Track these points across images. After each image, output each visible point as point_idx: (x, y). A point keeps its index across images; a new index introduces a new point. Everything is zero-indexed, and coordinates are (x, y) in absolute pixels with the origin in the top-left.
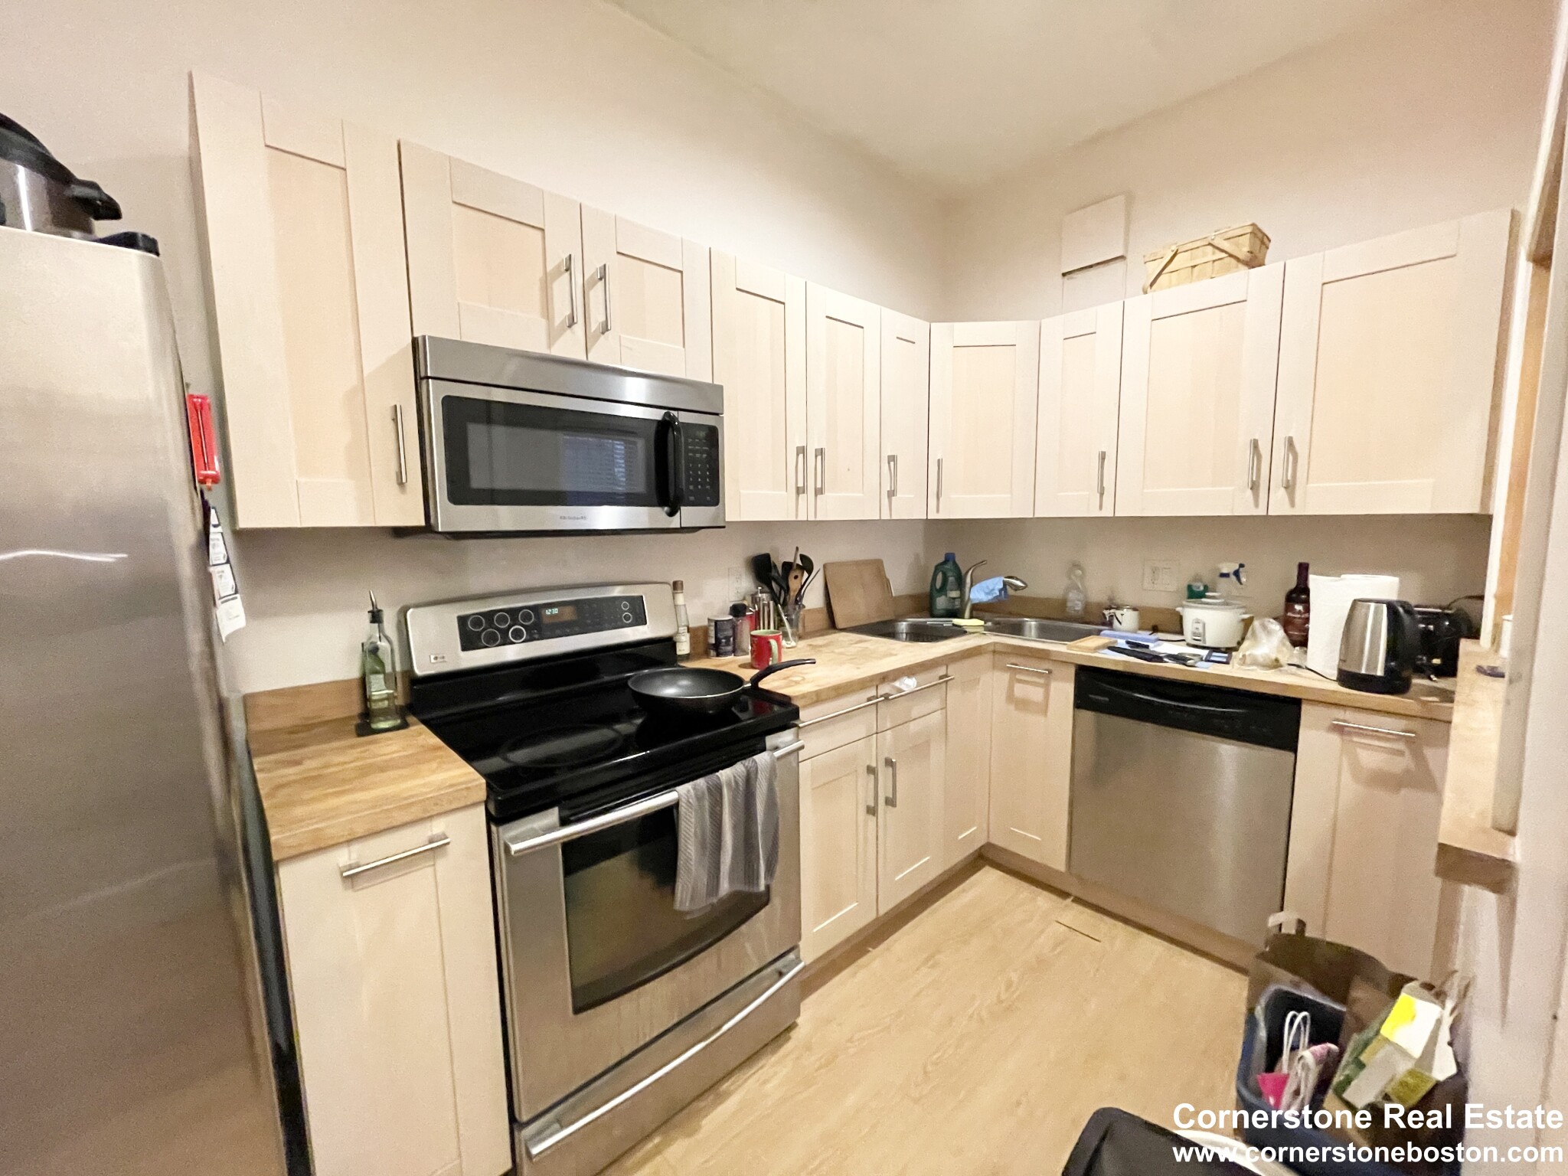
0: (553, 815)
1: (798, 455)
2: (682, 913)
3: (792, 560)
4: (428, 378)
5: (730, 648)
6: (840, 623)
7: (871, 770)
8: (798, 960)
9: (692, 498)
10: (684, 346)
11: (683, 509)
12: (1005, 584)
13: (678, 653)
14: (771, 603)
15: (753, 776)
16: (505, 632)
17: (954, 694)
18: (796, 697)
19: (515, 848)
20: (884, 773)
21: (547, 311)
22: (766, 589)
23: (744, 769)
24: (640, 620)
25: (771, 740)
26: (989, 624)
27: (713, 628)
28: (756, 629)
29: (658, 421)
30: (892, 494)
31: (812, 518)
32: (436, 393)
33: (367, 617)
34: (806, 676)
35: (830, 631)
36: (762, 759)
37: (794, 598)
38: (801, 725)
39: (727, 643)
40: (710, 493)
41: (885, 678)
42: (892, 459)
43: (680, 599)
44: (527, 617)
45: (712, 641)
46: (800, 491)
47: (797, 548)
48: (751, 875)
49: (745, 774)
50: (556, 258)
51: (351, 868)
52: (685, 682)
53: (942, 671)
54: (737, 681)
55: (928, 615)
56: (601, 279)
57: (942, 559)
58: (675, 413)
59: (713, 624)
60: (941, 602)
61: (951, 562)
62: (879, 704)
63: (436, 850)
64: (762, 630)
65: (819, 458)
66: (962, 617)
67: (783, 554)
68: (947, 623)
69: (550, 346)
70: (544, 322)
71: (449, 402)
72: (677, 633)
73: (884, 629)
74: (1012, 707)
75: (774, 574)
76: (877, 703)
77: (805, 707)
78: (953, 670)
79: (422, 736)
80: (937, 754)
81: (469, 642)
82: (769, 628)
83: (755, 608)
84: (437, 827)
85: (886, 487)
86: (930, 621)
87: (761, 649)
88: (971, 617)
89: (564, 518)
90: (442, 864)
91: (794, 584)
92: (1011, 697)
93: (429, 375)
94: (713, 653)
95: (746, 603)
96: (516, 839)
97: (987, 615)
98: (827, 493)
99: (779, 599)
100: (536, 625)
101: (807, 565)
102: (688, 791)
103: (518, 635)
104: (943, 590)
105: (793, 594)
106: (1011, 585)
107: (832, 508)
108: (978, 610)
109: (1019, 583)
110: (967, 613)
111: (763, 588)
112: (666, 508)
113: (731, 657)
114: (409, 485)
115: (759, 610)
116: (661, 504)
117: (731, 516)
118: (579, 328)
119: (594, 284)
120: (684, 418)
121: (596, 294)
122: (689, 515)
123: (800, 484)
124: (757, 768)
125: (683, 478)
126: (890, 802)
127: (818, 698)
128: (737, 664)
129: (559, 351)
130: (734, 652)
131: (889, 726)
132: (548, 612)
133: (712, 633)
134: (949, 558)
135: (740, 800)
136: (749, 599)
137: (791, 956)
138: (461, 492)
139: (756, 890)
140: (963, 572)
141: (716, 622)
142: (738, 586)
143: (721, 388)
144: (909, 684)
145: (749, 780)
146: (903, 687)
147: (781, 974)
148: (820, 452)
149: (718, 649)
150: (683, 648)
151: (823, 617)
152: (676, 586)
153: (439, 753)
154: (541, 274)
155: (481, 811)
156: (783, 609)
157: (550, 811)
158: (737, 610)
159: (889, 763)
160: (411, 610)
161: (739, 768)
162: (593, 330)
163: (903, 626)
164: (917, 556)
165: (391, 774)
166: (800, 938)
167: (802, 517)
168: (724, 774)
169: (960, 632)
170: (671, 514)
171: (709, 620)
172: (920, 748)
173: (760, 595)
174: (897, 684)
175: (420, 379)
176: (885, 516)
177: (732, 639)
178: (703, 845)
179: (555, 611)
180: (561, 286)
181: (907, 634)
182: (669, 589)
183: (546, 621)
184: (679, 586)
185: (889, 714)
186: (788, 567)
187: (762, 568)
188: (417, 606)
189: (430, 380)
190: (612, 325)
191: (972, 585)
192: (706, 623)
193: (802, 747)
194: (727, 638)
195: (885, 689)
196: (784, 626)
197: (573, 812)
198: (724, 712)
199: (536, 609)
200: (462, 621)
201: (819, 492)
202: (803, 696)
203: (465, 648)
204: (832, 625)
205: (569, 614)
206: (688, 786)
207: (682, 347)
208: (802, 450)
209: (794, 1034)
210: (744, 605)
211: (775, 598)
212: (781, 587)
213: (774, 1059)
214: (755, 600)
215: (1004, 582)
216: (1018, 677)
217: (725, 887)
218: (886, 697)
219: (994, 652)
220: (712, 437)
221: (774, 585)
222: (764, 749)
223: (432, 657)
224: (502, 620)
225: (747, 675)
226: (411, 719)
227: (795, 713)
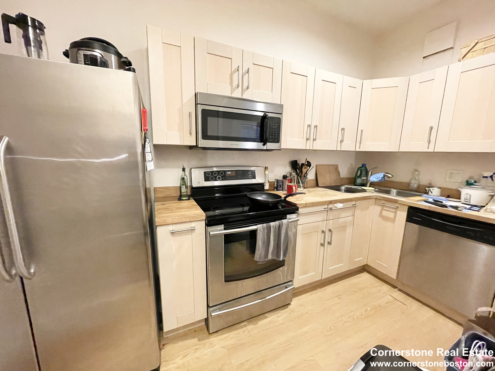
0: (222, 227)
1: (308, 127)
2: (257, 262)
3: (304, 163)
4: (198, 104)
5: (281, 188)
6: (320, 185)
7: (323, 232)
8: (292, 285)
9: (271, 140)
10: (272, 92)
11: (268, 143)
12: (384, 176)
13: (265, 189)
14: (296, 176)
15: (281, 225)
16: (216, 177)
17: (358, 212)
18: (298, 204)
19: (211, 233)
20: (328, 234)
21: (231, 83)
22: (295, 172)
23: (278, 224)
24: (254, 177)
25: (288, 216)
26: (377, 189)
27: (276, 182)
28: (290, 183)
29: (262, 116)
30: (342, 141)
31: (311, 148)
32: (200, 108)
33: (182, 170)
34: (303, 199)
35: (317, 187)
36: (284, 221)
37: (304, 175)
38: (299, 213)
39: (280, 187)
40: (277, 139)
41: (331, 202)
42: (343, 129)
43: (267, 172)
44: (222, 173)
45: (276, 186)
46: (307, 139)
47: (306, 159)
48: (278, 255)
49: (279, 225)
50: (235, 67)
51: (173, 231)
52: (264, 196)
53: (354, 203)
54: (280, 197)
55: (353, 184)
56: (247, 72)
57: (361, 166)
58: (267, 113)
59: (276, 181)
60: (359, 181)
61: (364, 167)
62: (328, 210)
63: (193, 230)
64: (292, 184)
65: (315, 128)
66: (366, 186)
67: (302, 161)
68: (359, 188)
69: (231, 94)
70: (230, 87)
71: (203, 111)
72: (265, 182)
73: (337, 188)
74: (381, 219)
75: (298, 167)
76: (327, 210)
77: (301, 208)
78: (358, 203)
79: (193, 202)
80: (349, 230)
81: (207, 179)
82: (294, 183)
83: (290, 177)
84: (193, 225)
85: (340, 139)
86: (354, 187)
87: (290, 189)
88: (370, 187)
89: (232, 145)
90: (194, 234)
91: (304, 170)
92: (381, 215)
93: (198, 103)
94: (275, 189)
95: (288, 175)
96: (212, 231)
97: (376, 187)
98: (317, 141)
99: (299, 175)
100: (223, 175)
101: (309, 164)
102: (260, 227)
103: (219, 178)
104: (360, 176)
105: (304, 173)
106: (386, 176)
107: (318, 146)
108: (372, 184)
109: (390, 176)
110: (368, 185)
111: (294, 171)
112: (262, 143)
113: (281, 191)
114: (192, 134)
115: (292, 178)
116: (261, 142)
117: (283, 147)
118: (240, 88)
119: (245, 74)
120: (270, 115)
121: (246, 77)
122: (270, 146)
123: (308, 137)
124: (283, 223)
125: (267, 135)
126: (329, 243)
127: (306, 206)
128: (282, 194)
129: (234, 95)
130: (282, 190)
131: (331, 219)
132: (228, 173)
133: (276, 184)
134: (364, 165)
135: (277, 231)
136: (289, 174)
137: (290, 283)
138: (205, 136)
139: (279, 260)
140: (369, 170)
141: (277, 180)
142: (287, 170)
143: (283, 105)
144: (340, 205)
145: (280, 227)
146: (337, 206)
147: (286, 288)
148: (316, 127)
149: (277, 189)
150: (267, 187)
151: (314, 182)
152: (266, 168)
153: (196, 207)
154: (230, 72)
155: (204, 223)
156: (300, 178)
157: (221, 225)
158: (285, 177)
159: (330, 230)
160: (193, 169)
161: (277, 223)
162: (244, 88)
163: (343, 188)
164: (352, 164)
165: (183, 210)
166: (294, 279)
167: (308, 148)
168: (272, 224)
169: (364, 191)
170: (264, 145)
171: (275, 179)
172: (343, 228)
173: (292, 173)
174: (335, 205)
175: (196, 104)
176: (339, 149)
177: (282, 186)
178: (263, 243)
179: (230, 173)
180: (235, 76)
181: (344, 190)
182: (263, 169)
183: (227, 175)
184: (267, 168)
185: (331, 215)
186: (303, 165)
187: (294, 165)
188: (194, 168)
189: (199, 105)
190: (251, 87)
191: (371, 175)
192: (274, 180)
193: (299, 220)
194: (280, 185)
195: (330, 206)
196: (300, 183)
197: (228, 227)
198: (275, 205)
199: (224, 171)
200: (205, 173)
201: (314, 140)
202: (301, 204)
203: (205, 181)
204: (317, 185)
205: (234, 174)
206: (261, 225)
207: (271, 93)
208: (309, 126)
209: (289, 307)
210: (287, 176)
211: (297, 174)
212: (300, 172)
213: (282, 311)
214: (291, 174)
215: (384, 175)
216: (384, 208)
217: (270, 257)
218: (331, 209)
219: (376, 199)
220: (278, 121)
221: (298, 170)
222: (286, 218)
223: (197, 182)
224: (215, 174)
225: (283, 196)
226: (191, 198)
227: (297, 209)
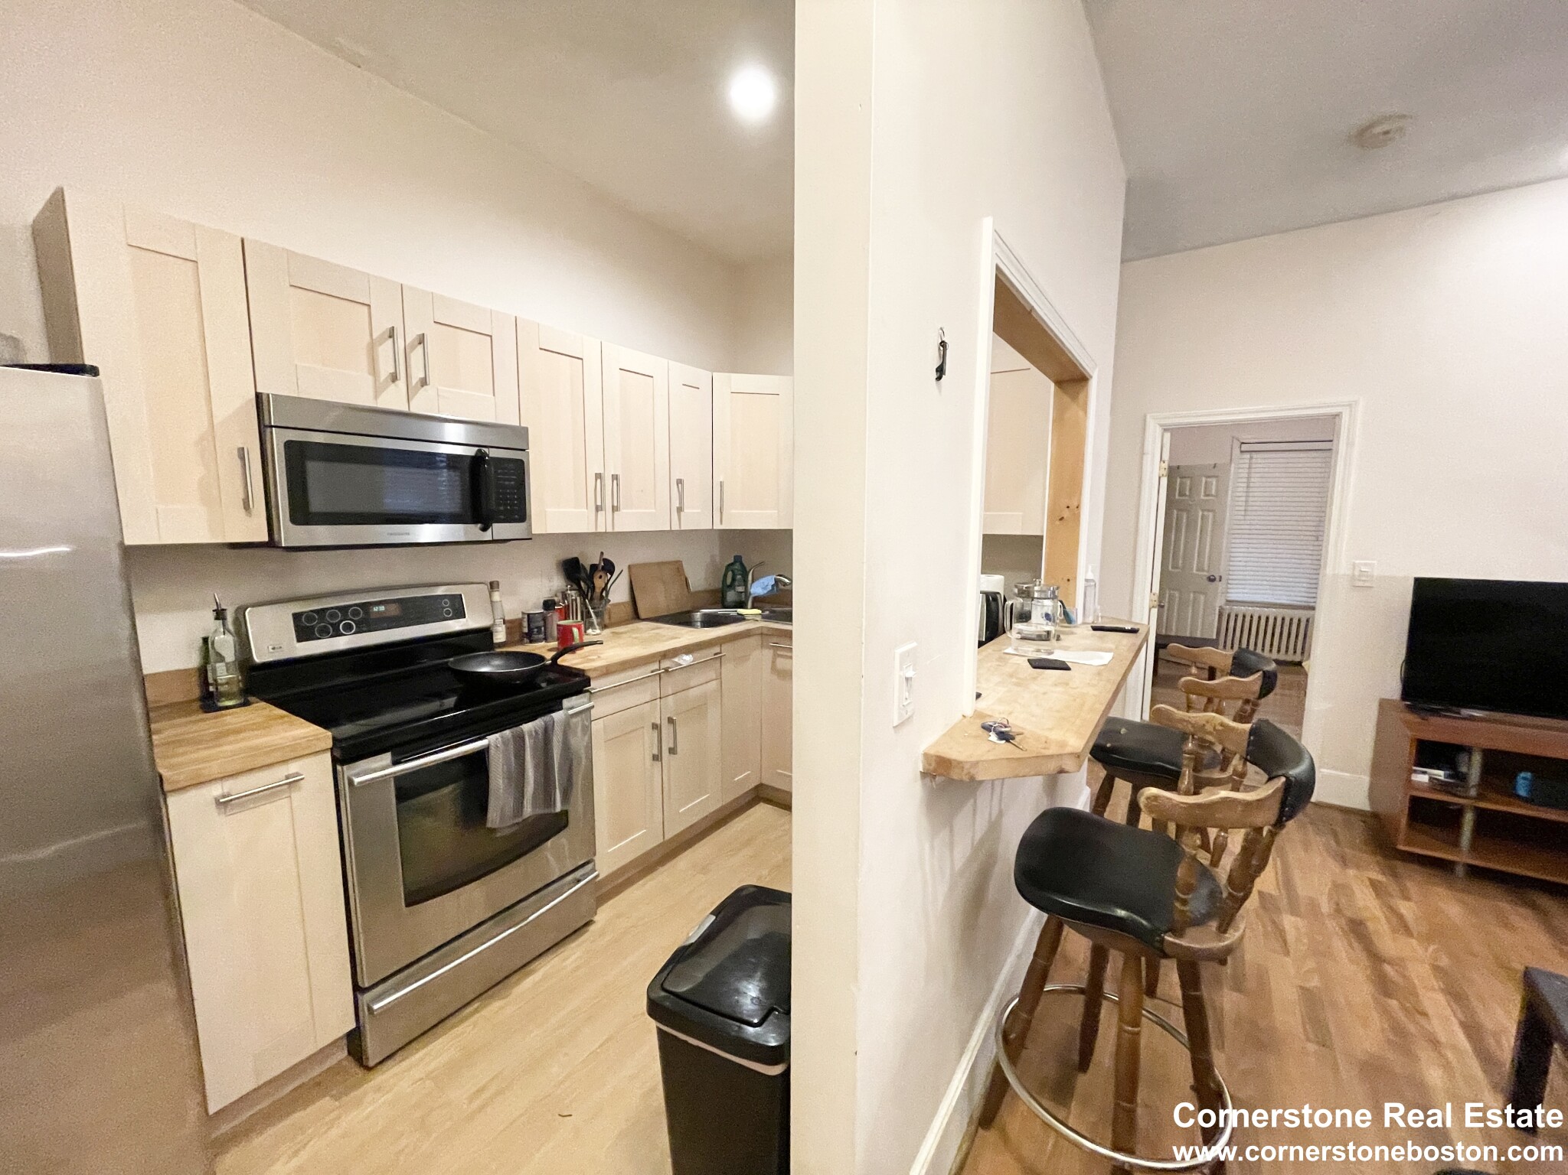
0: (387, 758)
1: (596, 480)
2: (493, 830)
3: (598, 563)
4: (272, 427)
5: (542, 636)
6: (643, 615)
7: (655, 726)
8: (594, 870)
9: (502, 517)
10: (494, 395)
11: (495, 525)
12: (777, 581)
13: (495, 641)
14: (578, 598)
15: (550, 727)
16: (336, 627)
17: (728, 669)
18: (590, 670)
19: (357, 780)
20: (666, 730)
21: (374, 370)
22: (575, 587)
23: (543, 723)
24: (460, 614)
25: (566, 703)
26: (767, 612)
27: (526, 620)
28: (566, 619)
29: (472, 457)
30: (680, 510)
31: (609, 530)
32: (278, 440)
33: (212, 615)
34: (601, 656)
35: (637, 620)
36: (557, 716)
37: (599, 595)
38: (592, 691)
39: (539, 632)
40: (517, 511)
41: (665, 655)
42: (680, 482)
43: (496, 596)
44: (356, 613)
45: (526, 630)
46: (598, 509)
47: (602, 553)
48: (549, 800)
49: (544, 727)
50: (380, 329)
51: (224, 797)
52: (497, 662)
53: (717, 649)
54: (542, 659)
55: (720, 605)
56: (420, 343)
57: (732, 560)
58: (486, 450)
59: (526, 616)
60: (731, 596)
61: (738, 564)
62: (662, 674)
63: (293, 783)
64: (571, 621)
65: (615, 482)
66: (747, 608)
67: (590, 557)
68: (732, 612)
69: (376, 397)
70: (371, 378)
71: (289, 445)
72: (494, 624)
73: (683, 619)
74: (775, 677)
75: (583, 575)
76: (660, 674)
77: (597, 677)
78: (726, 649)
79: (262, 711)
80: (713, 715)
81: (304, 633)
82: (577, 618)
83: (564, 603)
84: (293, 768)
85: (676, 504)
86: (721, 611)
87: (565, 634)
88: (753, 607)
89: (391, 534)
90: (296, 796)
91: (599, 583)
92: (774, 669)
93: (273, 424)
94: (526, 640)
95: (556, 599)
96: (358, 775)
97: (768, 606)
98: (623, 511)
99: (587, 595)
100: (365, 620)
101: (609, 567)
102: (497, 739)
103: (348, 628)
104: (731, 586)
105: (598, 590)
106: (781, 581)
107: (626, 522)
108: (758, 602)
109: (787, 581)
110: (750, 604)
111: (572, 586)
112: (479, 525)
113: (543, 643)
114: (254, 511)
115: (568, 606)
116: (475, 522)
117: (536, 530)
118: (401, 383)
119: (413, 348)
120: (493, 453)
121: (416, 356)
122: (500, 530)
123: (599, 503)
124: (554, 722)
125: (492, 503)
126: (672, 751)
127: (608, 671)
128: (545, 649)
129: (382, 404)
130: (546, 639)
131: (670, 693)
132: (376, 609)
133: (525, 624)
134: (738, 559)
135: (541, 744)
136: (560, 595)
137: (589, 867)
138: (301, 514)
139: (553, 811)
140: (748, 570)
141: (529, 615)
142: (553, 584)
143: (526, 429)
144: (687, 659)
145: (547, 732)
146: (681, 662)
147: (579, 881)
148: (615, 477)
149: (530, 637)
150: (500, 636)
151: (629, 609)
152: (493, 586)
153: (286, 719)
154: (367, 339)
155: (328, 757)
156: (590, 603)
157: (383, 756)
158: (549, 605)
159: (671, 721)
160: (249, 609)
161: (539, 723)
162: (413, 384)
163: (698, 616)
164: (712, 557)
165: (242, 735)
166: (595, 854)
167: (601, 529)
168: (527, 727)
169: (741, 618)
170: (484, 529)
171: (523, 613)
172: (699, 709)
173: (569, 592)
174: (676, 660)
175: (263, 427)
176: (675, 527)
177: (543, 628)
178: (509, 777)
179: (382, 608)
180: (385, 351)
181: (701, 622)
182: (485, 588)
183: (373, 616)
184: (495, 585)
185: (669, 687)
186: (594, 567)
187: (572, 569)
188: (253, 606)
189: (274, 429)
190: (431, 379)
191: (753, 581)
192: (520, 616)
193: (593, 707)
194: (539, 628)
195: (666, 664)
196: (591, 617)
197: (403, 756)
198: (528, 682)
199: (366, 606)
200: (297, 617)
201: (615, 509)
202: (595, 669)
203: (299, 640)
204: (636, 616)
205: (394, 611)
206: (497, 735)
207: (491, 395)
208: (598, 476)
209: (592, 928)
210: (554, 600)
211: (583, 594)
212: (588, 588)
213: (573, 945)
214: (565, 596)
215: (775, 579)
216: (779, 652)
217: (528, 810)
218: (666, 670)
219: (762, 634)
220: (517, 470)
221: (582, 584)
222: (561, 709)
223: (270, 647)
224: (333, 616)
225: (549, 655)
226: (252, 699)
227: (587, 681)
